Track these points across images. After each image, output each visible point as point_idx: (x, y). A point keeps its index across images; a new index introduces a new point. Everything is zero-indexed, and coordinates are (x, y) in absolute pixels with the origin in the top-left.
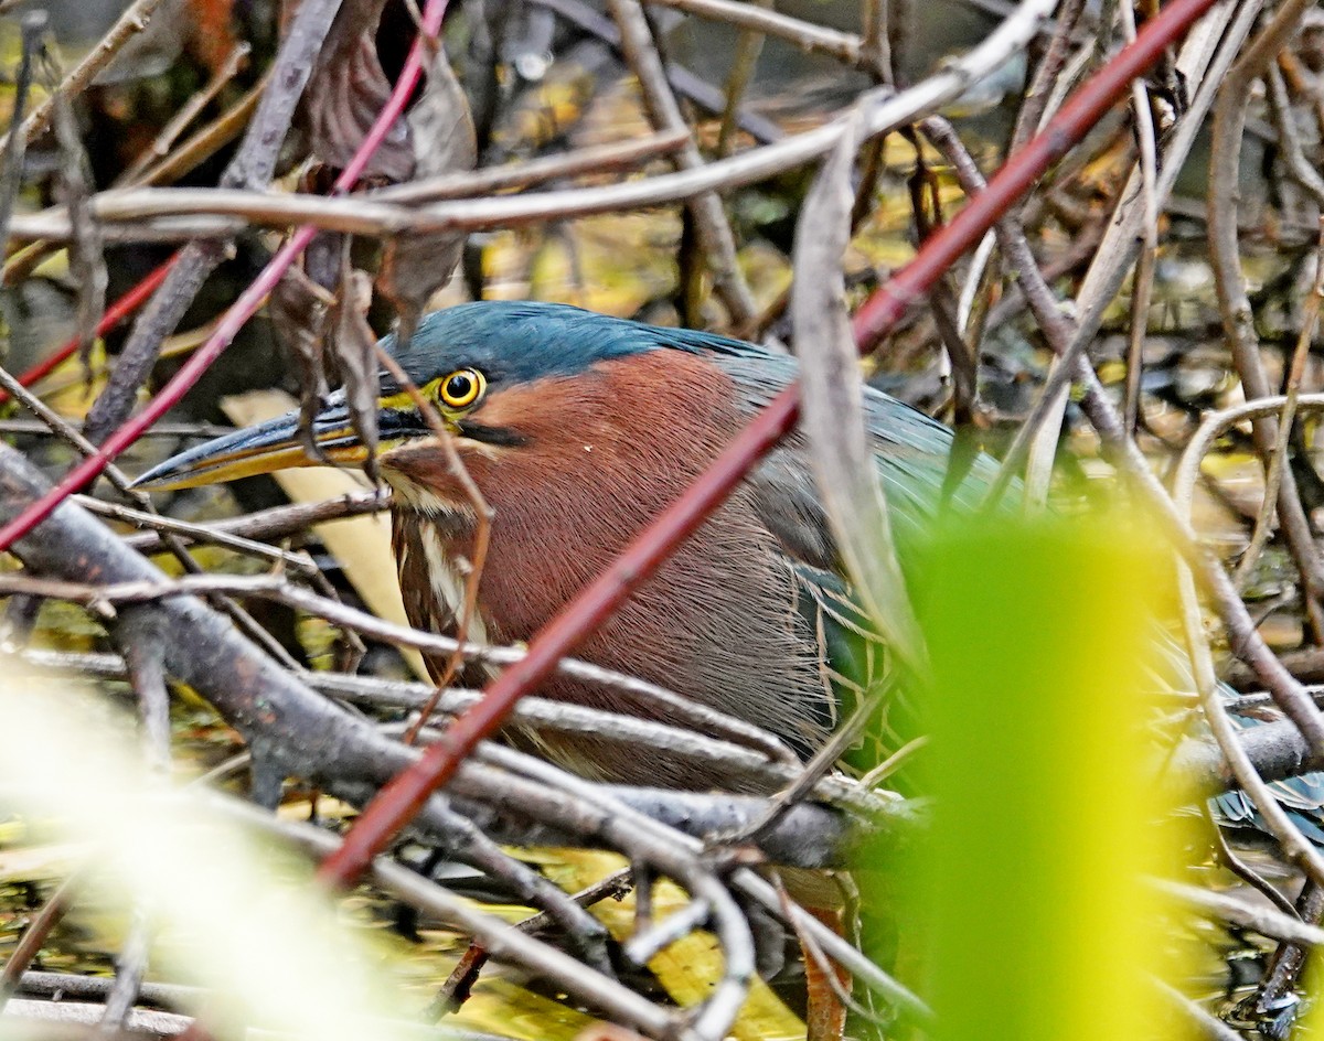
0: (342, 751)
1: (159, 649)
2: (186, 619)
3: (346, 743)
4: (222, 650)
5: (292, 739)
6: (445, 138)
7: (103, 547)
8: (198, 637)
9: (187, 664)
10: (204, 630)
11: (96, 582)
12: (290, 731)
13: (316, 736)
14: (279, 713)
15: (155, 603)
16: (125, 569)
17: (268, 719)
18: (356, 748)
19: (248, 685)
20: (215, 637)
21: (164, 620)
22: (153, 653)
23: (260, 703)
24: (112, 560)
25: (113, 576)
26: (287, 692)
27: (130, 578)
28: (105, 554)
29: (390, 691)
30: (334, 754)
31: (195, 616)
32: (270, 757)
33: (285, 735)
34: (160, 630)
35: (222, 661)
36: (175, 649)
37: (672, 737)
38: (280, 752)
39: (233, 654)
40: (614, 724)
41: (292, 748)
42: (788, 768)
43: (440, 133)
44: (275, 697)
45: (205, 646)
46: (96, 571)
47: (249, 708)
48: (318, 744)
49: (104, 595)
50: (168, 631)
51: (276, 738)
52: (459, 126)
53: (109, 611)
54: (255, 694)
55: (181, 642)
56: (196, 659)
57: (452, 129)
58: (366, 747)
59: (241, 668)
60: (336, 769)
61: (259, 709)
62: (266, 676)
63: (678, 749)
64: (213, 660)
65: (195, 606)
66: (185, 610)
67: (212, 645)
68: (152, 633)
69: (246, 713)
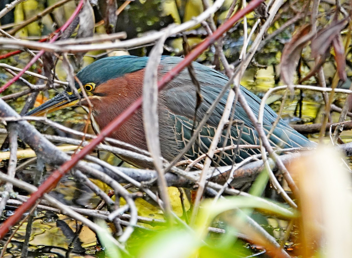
0: (57, 158)
1: (17, 133)
2: (23, 126)
3: (58, 157)
4: (31, 134)
5: (46, 155)
6: (88, 20)
7: (5, 109)
8: (26, 130)
9: (23, 136)
10: (28, 129)
11: (3, 116)
12: (46, 153)
13: (51, 154)
14: (43, 149)
15: (16, 122)
16: (10, 114)
17: (41, 150)
18: (60, 158)
19: (37, 142)
20: (30, 131)
21: (18, 126)
22: (15, 133)
23: (39, 146)
24: (7, 112)
25: (7, 115)
26: (46, 144)
27: (11, 116)
28: (5, 110)
29: (74, 142)
30: (55, 159)
31: (26, 125)
32: (41, 159)
33: (44, 154)
34: (17, 128)
35: (31, 136)
36: (20, 133)
37: (139, 156)
38: (43, 158)
39: (34, 134)
40: (125, 152)
41: (46, 157)
42: (165, 164)
43: (87, 19)
44: (43, 145)
45: (27, 133)
46: (3, 114)
47: (37, 147)
48: (51, 156)
49: (5, 120)
50: (19, 129)
51: (42, 154)
52: (91, 17)
53: (5, 124)
54: (38, 144)
55: (22, 131)
56: (25, 135)
57: (89, 18)
58: (62, 158)
59: (35, 138)
60: (56, 163)
61: (39, 148)
62: (41, 140)
63: (140, 159)
64: (29, 136)
65: (26, 123)
66: (23, 124)
67: (29, 132)
68: (15, 129)
69: (36, 148)
